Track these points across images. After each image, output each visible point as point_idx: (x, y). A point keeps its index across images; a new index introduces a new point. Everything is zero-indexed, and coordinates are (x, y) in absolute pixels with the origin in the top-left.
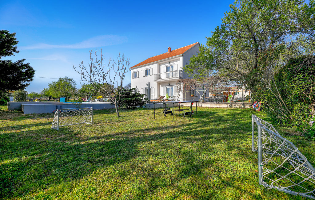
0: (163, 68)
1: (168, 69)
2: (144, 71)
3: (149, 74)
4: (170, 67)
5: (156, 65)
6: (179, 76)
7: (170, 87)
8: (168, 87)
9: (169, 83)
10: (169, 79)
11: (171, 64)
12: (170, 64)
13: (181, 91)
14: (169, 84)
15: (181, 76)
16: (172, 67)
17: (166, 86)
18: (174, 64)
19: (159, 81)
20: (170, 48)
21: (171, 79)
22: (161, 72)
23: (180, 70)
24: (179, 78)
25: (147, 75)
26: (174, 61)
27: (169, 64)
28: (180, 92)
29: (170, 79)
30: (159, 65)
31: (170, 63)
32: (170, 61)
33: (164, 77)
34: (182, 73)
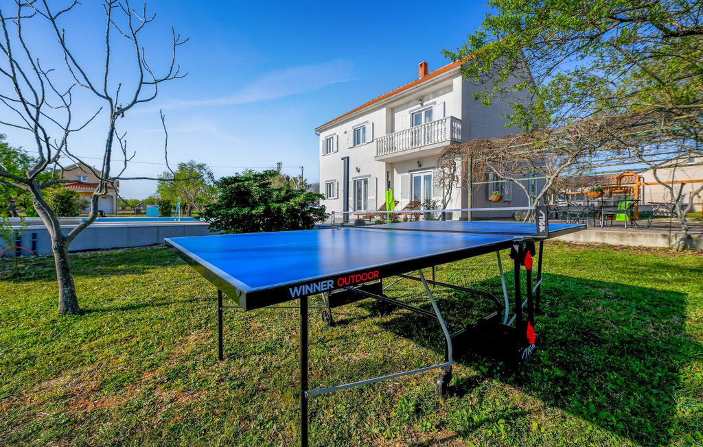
0: (403, 119)
1: (416, 119)
2: (352, 132)
3: (364, 141)
4: (423, 113)
5: (383, 111)
6: (448, 137)
7: (422, 174)
8: (416, 174)
9: (419, 162)
10: (418, 150)
11: (425, 104)
12: (422, 105)
13: (454, 183)
14: (420, 166)
15: (457, 137)
16: (429, 113)
17: (409, 171)
18: (435, 103)
19: (390, 155)
20: (426, 65)
21: (424, 146)
22: (397, 128)
23: (453, 119)
24: (449, 143)
25: (359, 143)
26: (436, 94)
27: (419, 106)
28: (451, 187)
29: (422, 149)
30: (392, 112)
31: (421, 100)
32: (423, 96)
33: (403, 145)
34: (459, 126)
